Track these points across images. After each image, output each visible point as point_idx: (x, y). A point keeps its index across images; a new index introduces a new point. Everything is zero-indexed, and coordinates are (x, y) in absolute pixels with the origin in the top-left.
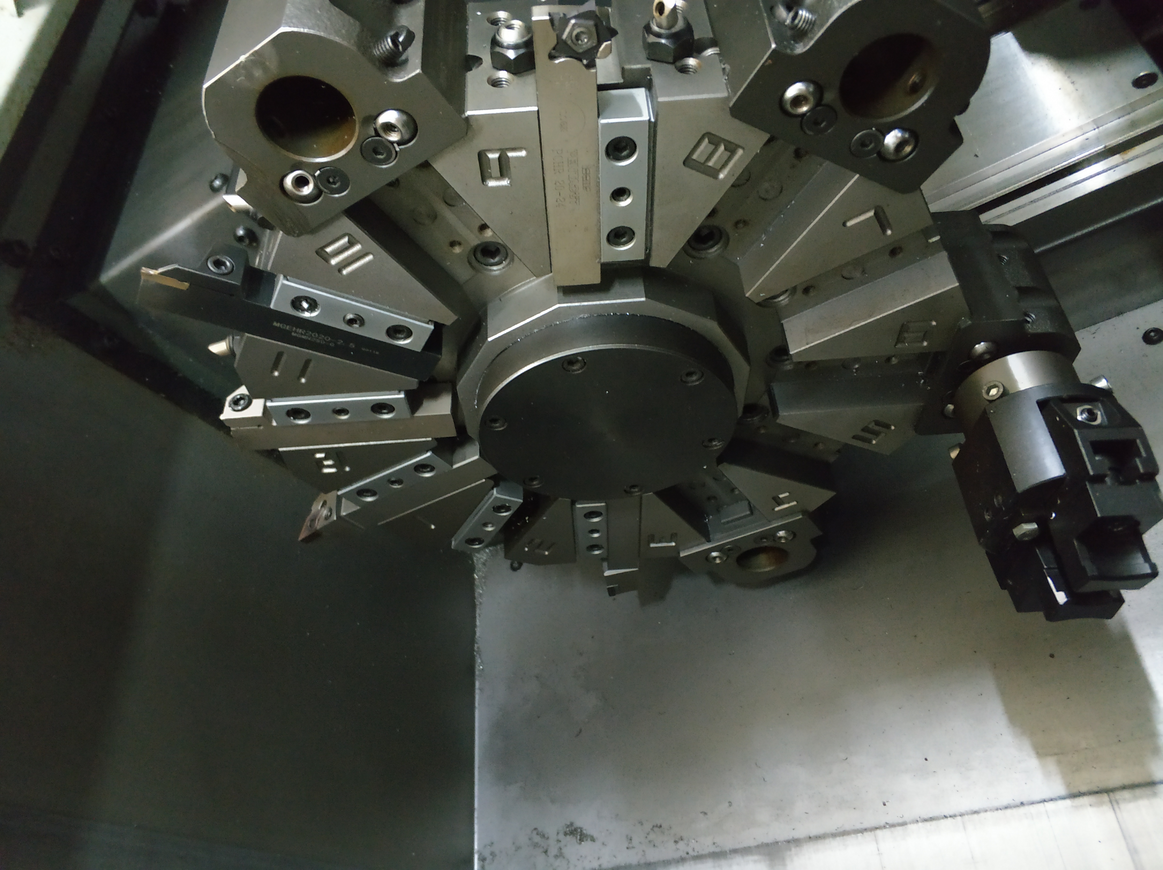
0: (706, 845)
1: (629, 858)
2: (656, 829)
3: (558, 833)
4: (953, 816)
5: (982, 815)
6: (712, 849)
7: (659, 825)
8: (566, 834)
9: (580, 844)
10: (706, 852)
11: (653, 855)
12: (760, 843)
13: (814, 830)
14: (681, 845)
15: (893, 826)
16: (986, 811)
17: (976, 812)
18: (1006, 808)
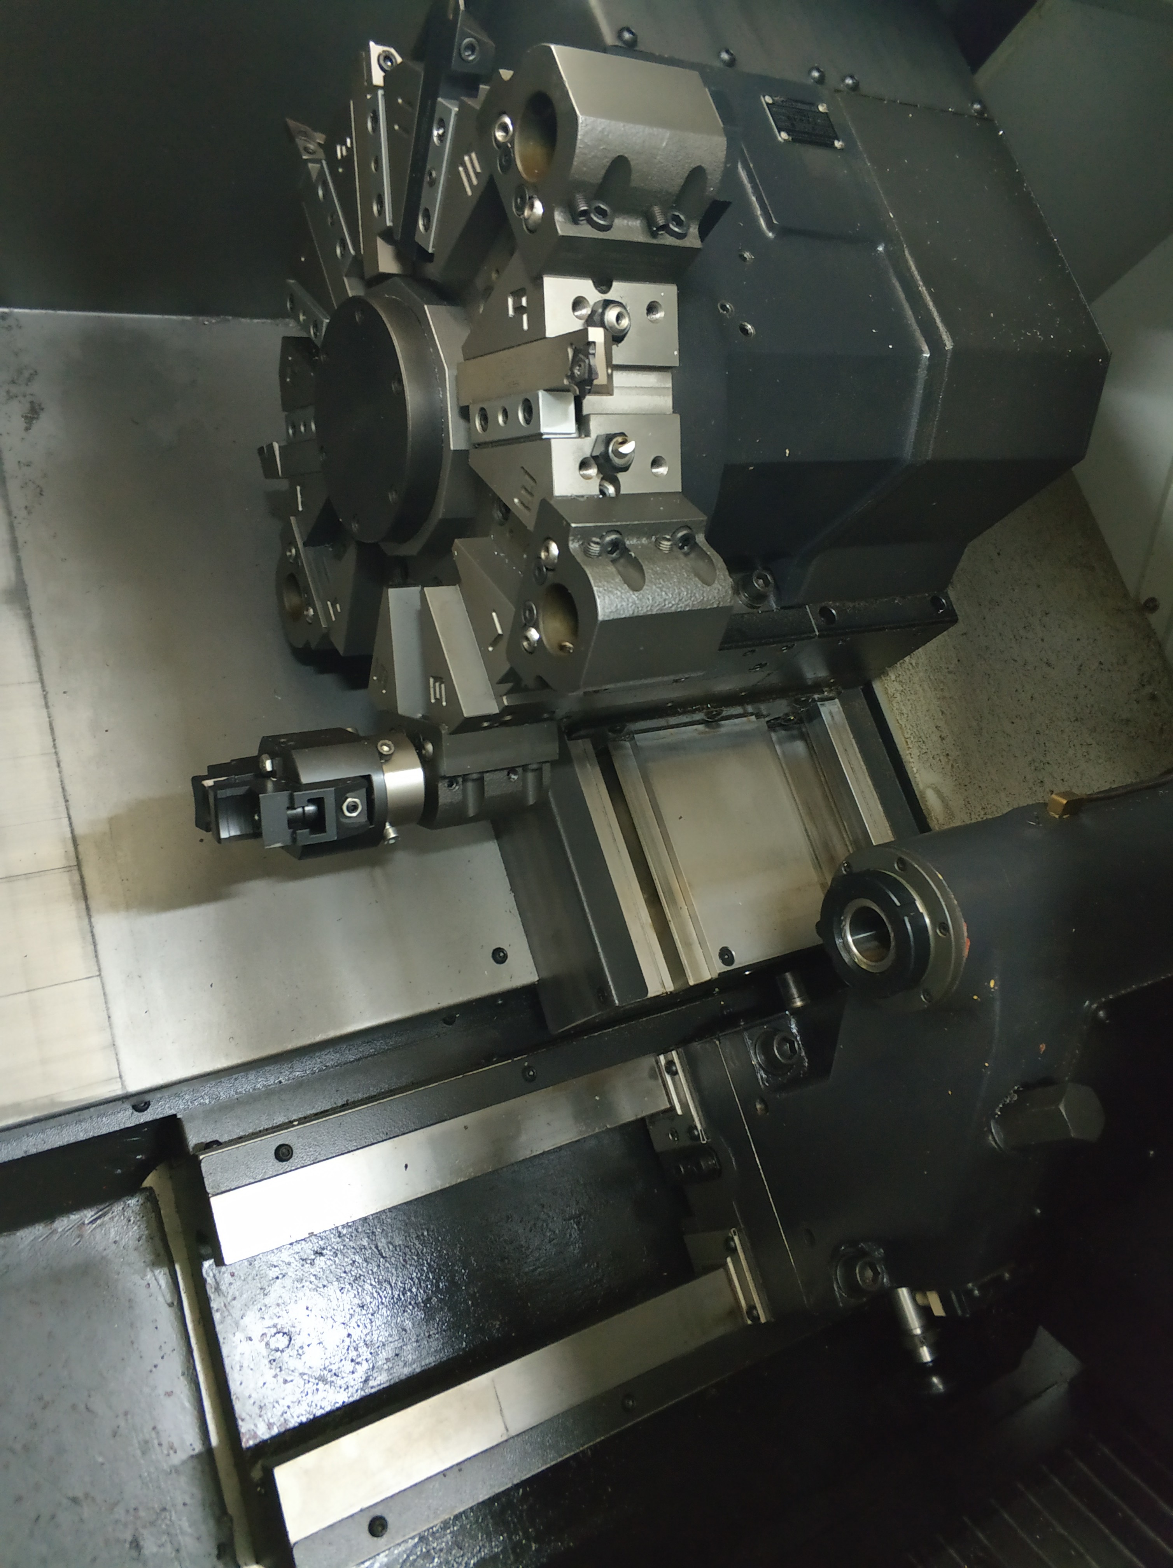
0: (23, 534)
1: (10, 465)
2: (38, 490)
3: (32, 395)
4: (55, 746)
5: (57, 769)
6: (20, 541)
7: (43, 493)
8: (32, 403)
9: (22, 416)
10: (17, 534)
11: (13, 486)
12: (26, 583)
13: (40, 631)
14: (23, 513)
15: (45, 697)
16: (60, 772)
17: (59, 765)
18: (63, 788)
